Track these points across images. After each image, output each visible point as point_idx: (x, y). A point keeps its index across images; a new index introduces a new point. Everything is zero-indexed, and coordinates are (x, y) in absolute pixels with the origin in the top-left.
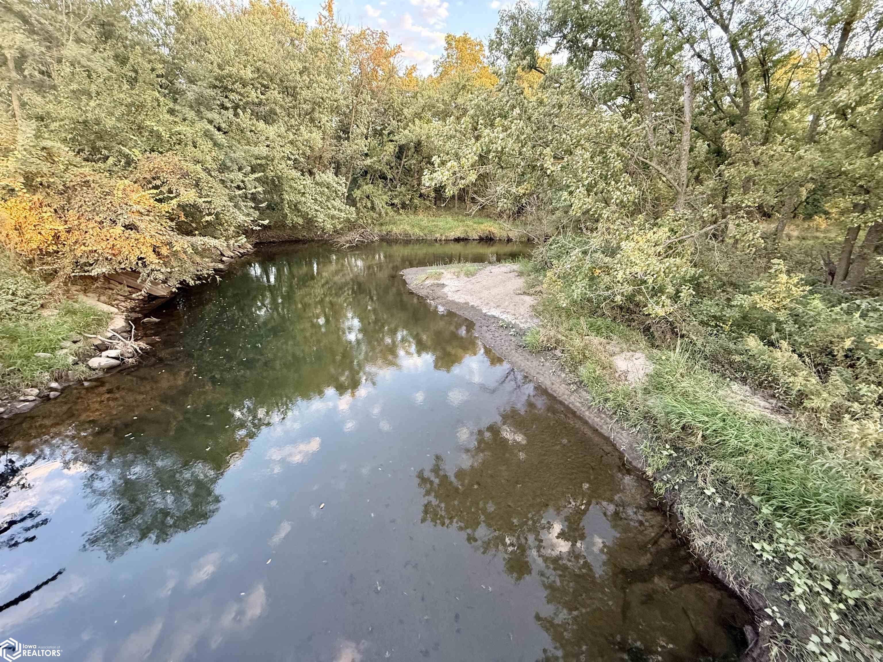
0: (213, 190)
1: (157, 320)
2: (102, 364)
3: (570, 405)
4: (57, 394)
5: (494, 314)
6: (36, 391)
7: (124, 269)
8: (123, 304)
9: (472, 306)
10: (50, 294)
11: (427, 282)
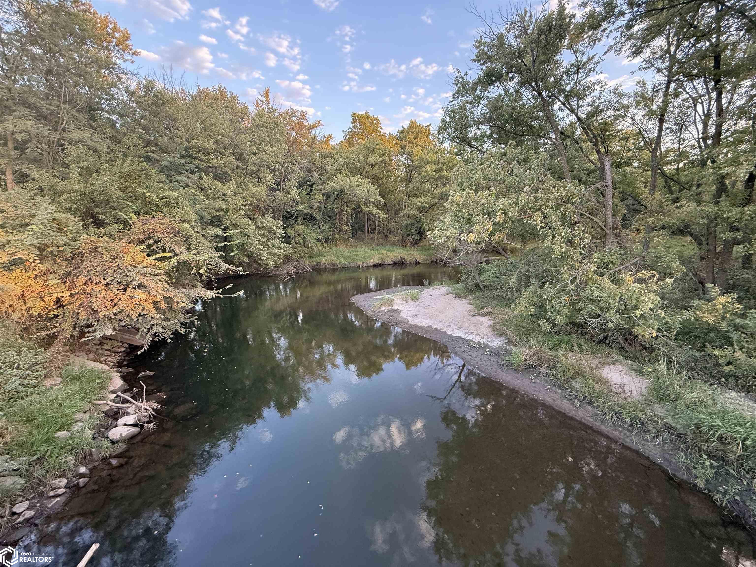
0: (201, 245)
1: (152, 373)
2: (124, 435)
3: (583, 420)
4: (86, 480)
5: (459, 335)
6: (64, 481)
7: (125, 326)
8: (110, 359)
9: (436, 329)
10: (51, 361)
11: (382, 309)
